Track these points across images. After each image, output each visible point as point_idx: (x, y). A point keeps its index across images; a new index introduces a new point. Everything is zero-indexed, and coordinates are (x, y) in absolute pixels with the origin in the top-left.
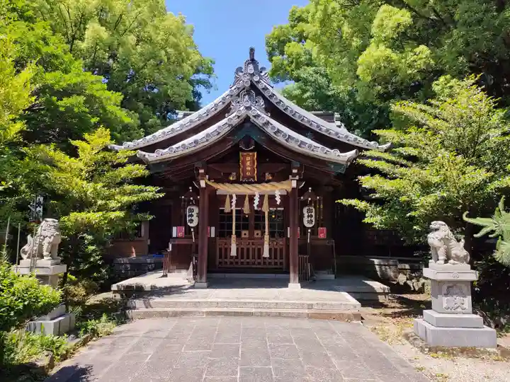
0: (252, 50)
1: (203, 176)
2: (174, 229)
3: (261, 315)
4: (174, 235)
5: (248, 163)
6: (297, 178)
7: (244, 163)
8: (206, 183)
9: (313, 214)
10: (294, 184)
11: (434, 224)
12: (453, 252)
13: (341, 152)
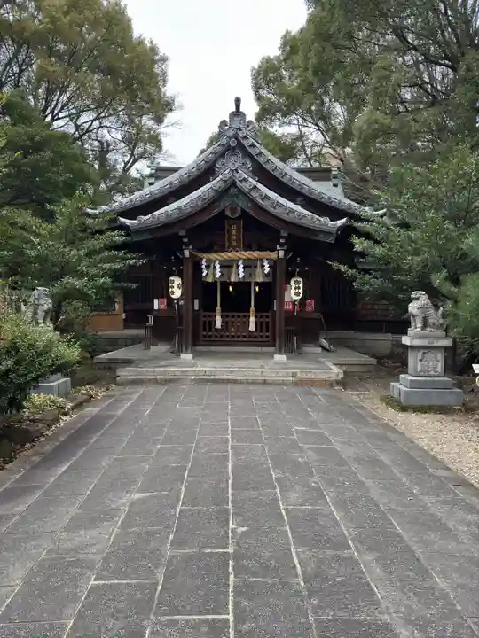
0: (238, 101)
1: (187, 245)
2: (156, 301)
3: (248, 382)
4: (156, 307)
5: (234, 232)
6: (285, 247)
7: (229, 232)
8: (190, 253)
9: (301, 286)
10: (281, 254)
11: (415, 294)
12: (431, 321)
13: (332, 221)
